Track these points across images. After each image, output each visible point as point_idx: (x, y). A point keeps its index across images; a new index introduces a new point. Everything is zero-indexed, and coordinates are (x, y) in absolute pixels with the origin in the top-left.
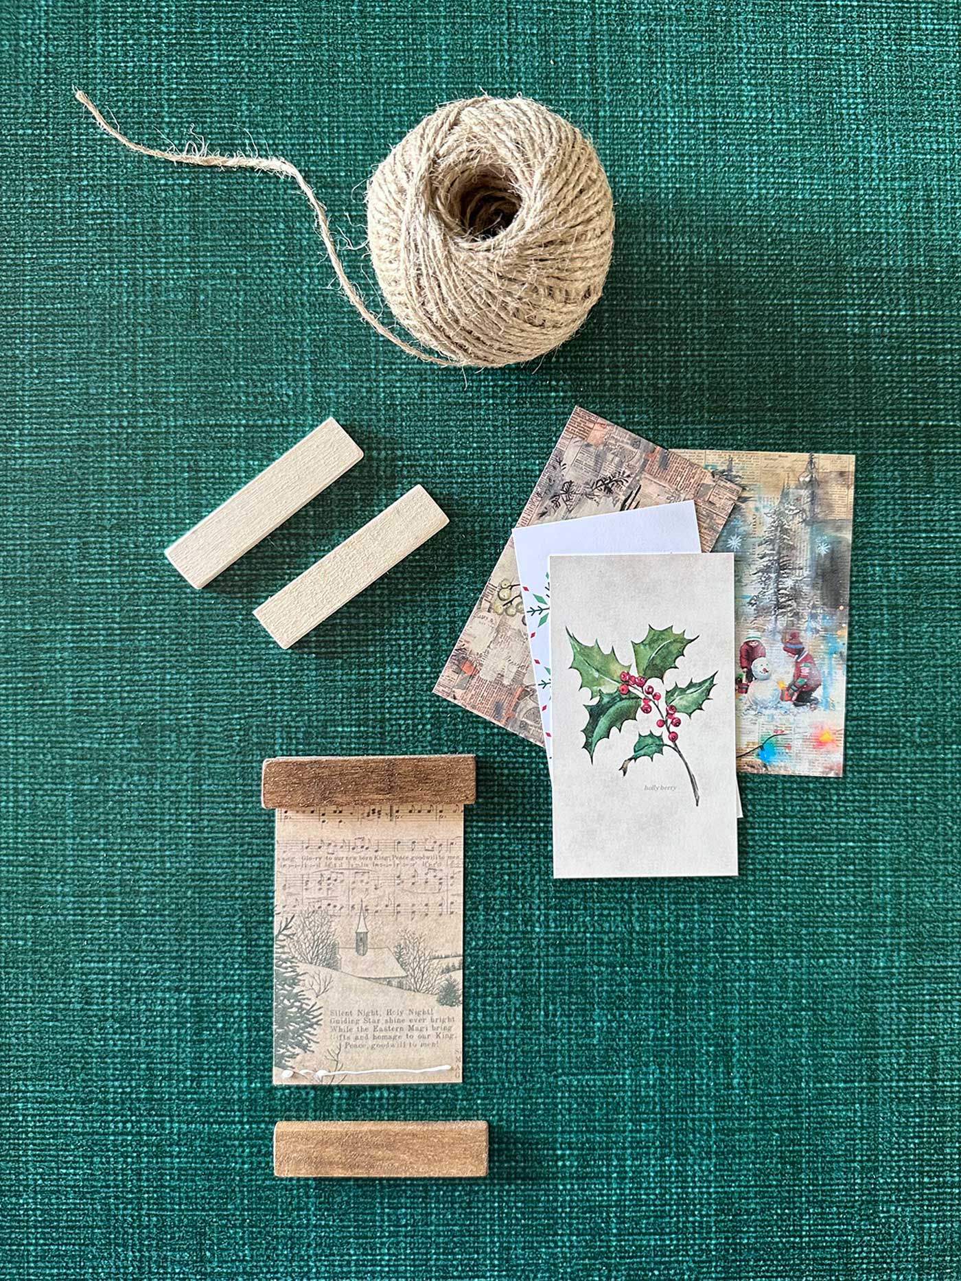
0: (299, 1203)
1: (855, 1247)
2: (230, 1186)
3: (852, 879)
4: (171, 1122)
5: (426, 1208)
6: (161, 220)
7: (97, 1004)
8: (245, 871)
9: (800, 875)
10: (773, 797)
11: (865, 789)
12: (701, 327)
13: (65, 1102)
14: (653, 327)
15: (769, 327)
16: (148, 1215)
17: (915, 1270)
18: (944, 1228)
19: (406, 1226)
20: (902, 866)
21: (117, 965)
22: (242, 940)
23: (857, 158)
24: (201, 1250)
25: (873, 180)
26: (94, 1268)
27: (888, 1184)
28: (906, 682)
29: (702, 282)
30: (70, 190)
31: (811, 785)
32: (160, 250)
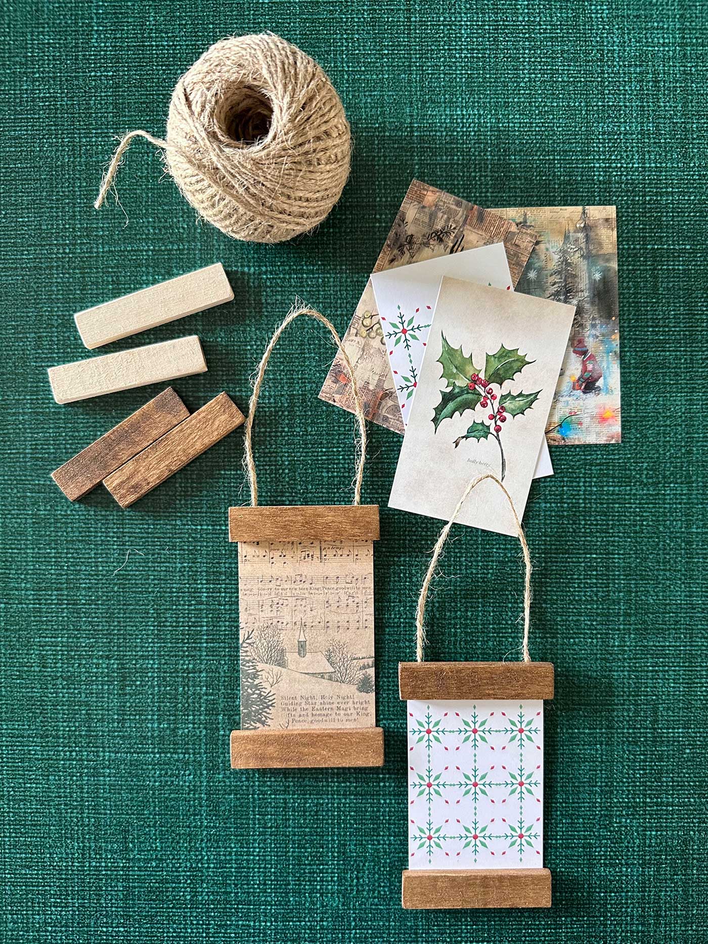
0: (195, 810)
1: (596, 848)
2: (146, 798)
3: (595, 581)
4: (104, 752)
5: (285, 815)
6: (92, 102)
7: (51, 667)
8: (156, 573)
9: (556, 578)
10: (537, 522)
11: (605, 516)
12: (486, 176)
13: (29, 736)
14: (451, 176)
15: (536, 176)
16: (88, 817)
17: (639, 864)
18: (661, 835)
19: (271, 827)
20: (632, 572)
21: (65, 640)
22: (154, 622)
23: (603, 50)
24: (126, 843)
25: (615, 66)
26: (50, 854)
27: (620, 803)
28: (637, 438)
29: (487, 143)
30: (26, 81)
31: (565, 513)
32: (91, 124)
